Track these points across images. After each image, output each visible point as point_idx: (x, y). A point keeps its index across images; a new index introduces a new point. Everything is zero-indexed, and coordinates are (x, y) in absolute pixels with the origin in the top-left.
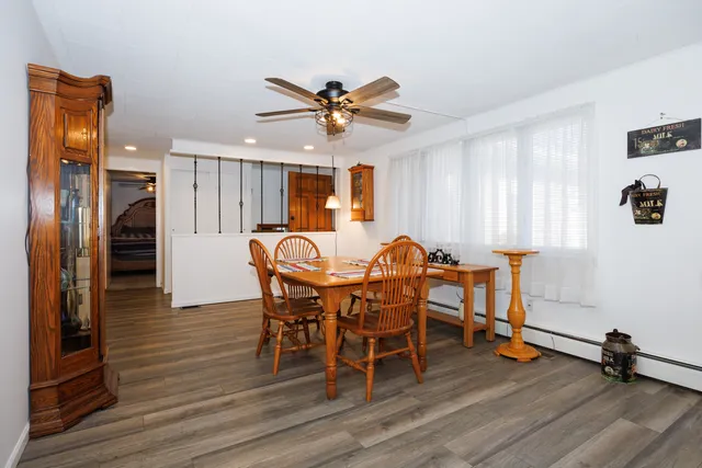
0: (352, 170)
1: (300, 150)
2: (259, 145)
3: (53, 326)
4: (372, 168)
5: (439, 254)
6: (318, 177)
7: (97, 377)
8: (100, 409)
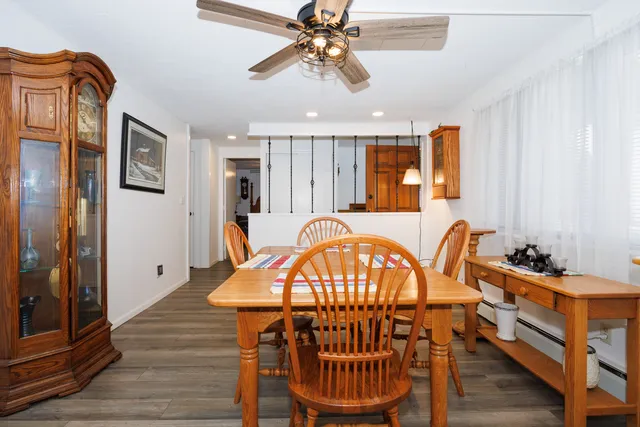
0: (433, 134)
1: (368, 118)
2: (321, 119)
3: (9, 306)
4: (457, 129)
5: (530, 252)
6: (398, 149)
7: (62, 362)
8: (56, 396)
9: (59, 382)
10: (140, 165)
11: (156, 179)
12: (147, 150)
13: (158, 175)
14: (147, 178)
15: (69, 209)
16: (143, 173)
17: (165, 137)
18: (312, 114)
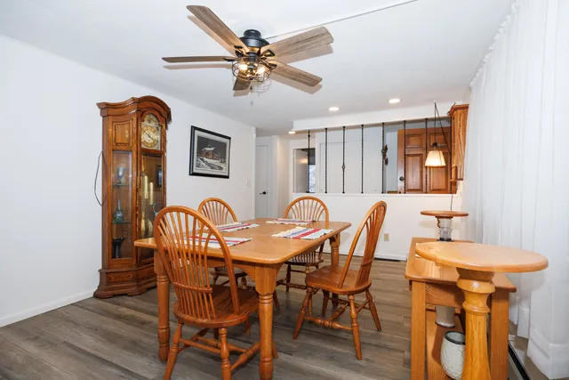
4: (467, 107)
7: (132, 276)
8: (126, 295)
9: (130, 287)
10: (205, 159)
11: (221, 168)
12: (212, 149)
13: (222, 166)
14: (212, 168)
15: (137, 189)
16: (209, 165)
17: (229, 138)
18: (334, 109)
